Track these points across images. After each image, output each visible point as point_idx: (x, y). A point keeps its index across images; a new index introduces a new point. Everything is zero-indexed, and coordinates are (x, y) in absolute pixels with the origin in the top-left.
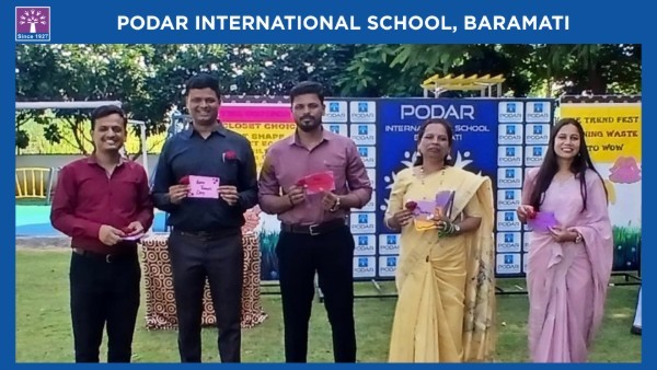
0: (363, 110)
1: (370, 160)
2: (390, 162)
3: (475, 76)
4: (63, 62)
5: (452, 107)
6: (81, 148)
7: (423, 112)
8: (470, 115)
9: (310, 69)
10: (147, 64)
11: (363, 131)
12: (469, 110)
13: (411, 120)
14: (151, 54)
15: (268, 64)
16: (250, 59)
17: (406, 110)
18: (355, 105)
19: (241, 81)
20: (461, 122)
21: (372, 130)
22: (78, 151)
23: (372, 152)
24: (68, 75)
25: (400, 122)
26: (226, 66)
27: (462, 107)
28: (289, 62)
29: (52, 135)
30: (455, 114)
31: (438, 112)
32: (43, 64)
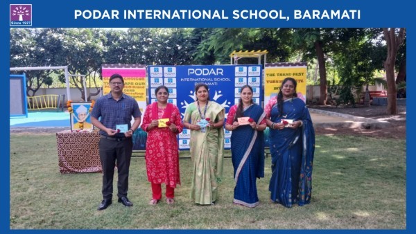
0: (170, 71)
1: (173, 94)
2: (184, 96)
3: (253, 51)
4: (65, 45)
5: (212, 70)
6: (76, 85)
7: (198, 72)
8: (221, 73)
9: (179, 48)
10: (104, 45)
11: (170, 80)
12: (221, 71)
13: (194, 76)
14: (106, 41)
15: (159, 45)
16: (151, 43)
17: (191, 71)
18: (166, 69)
19: (147, 54)
20: (217, 77)
21: (174, 80)
22: (74, 86)
23: (175, 91)
24: (67, 51)
25: (188, 77)
26: (140, 47)
27: (218, 69)
28: (169, 44)
29: (62, 79)
30: (214, 73)
31: (206, 72)
32: (56, 46)
